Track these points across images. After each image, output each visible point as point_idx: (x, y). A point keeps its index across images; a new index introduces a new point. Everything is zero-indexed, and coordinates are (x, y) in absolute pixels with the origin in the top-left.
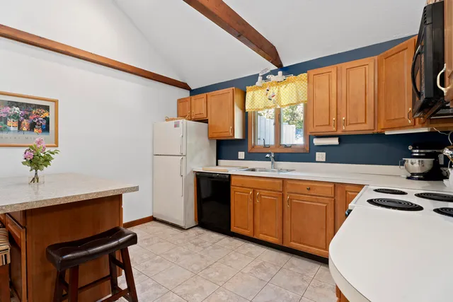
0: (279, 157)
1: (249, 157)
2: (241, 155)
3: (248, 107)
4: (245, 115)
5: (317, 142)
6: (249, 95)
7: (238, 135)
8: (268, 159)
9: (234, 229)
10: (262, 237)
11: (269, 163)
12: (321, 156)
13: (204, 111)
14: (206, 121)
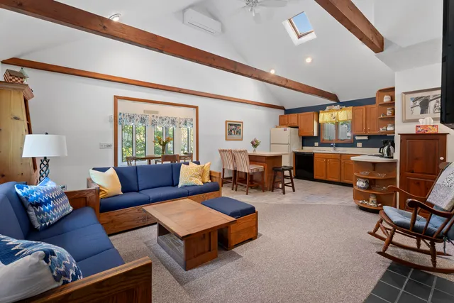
0: (337, 145)
1: (321, 145)
2: (316, 144)
3: (320, 121)
4: (319, 125)
5: (357, 138)
6: (321, 115)
7: (315, 134)
8: (332, 146)
9: (315, 177)
10: (331, 179)
11: (332, 148)
12: (359, 145)
13: (296, 122)
14: (298, 127)
